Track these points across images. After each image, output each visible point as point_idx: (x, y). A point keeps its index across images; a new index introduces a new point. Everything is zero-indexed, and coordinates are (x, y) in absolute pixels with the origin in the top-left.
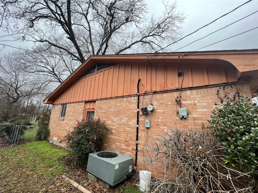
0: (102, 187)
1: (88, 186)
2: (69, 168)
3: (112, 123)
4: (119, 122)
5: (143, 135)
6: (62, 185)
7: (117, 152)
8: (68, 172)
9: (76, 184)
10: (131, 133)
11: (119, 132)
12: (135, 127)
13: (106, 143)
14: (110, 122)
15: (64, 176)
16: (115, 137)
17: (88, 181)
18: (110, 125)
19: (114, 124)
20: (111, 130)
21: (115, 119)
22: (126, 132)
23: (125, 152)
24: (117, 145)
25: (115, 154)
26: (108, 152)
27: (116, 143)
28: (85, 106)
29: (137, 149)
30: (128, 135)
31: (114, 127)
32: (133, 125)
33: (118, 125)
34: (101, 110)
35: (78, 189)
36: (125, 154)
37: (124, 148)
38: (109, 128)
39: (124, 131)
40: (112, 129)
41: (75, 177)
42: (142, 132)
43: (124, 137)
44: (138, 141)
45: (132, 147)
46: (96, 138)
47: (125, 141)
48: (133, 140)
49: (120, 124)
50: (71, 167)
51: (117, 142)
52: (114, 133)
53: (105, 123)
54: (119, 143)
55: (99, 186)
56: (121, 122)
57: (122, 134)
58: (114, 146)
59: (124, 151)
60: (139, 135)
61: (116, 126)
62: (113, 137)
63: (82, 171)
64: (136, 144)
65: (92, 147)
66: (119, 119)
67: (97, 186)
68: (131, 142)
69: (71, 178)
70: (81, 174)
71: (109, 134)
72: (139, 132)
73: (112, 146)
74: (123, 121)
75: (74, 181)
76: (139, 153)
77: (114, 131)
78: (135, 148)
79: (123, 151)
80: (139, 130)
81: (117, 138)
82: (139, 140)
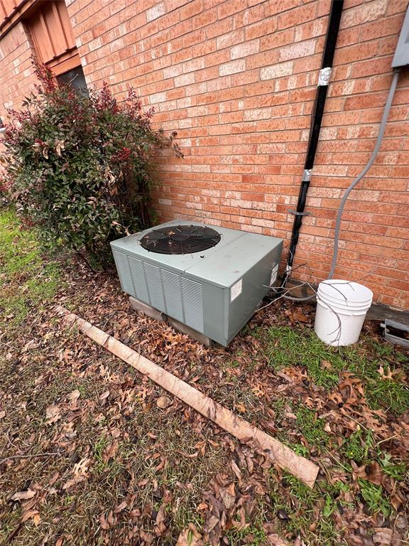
0: (186, 337)
1: (140, 338)
2: (73, 280)
3: (173, 103)
4: (203, 88)
5: (352, 131)
6: (58, 339)
7: (214, 224)
8: (72, 293)
9: (99, 336)
10: (273, 136)
11: (213, 142)
12: (303, 95)
13: (167, 196)
14: (161, 97)
15: (59, 309)
16: (198, 168)
17: (136, 321)
18: (164, 118)
19: (182, 104)
20: (174, 142)
21: (181, 75)
22: (248, 136)
23: (242, 220)
24: (209, 200)
25: (207, 229)
26: (179, 227)
27: (204, 192)
28: (33, 48)
29: (301, 206)
30: (255, 146)
31: (183, 124)
32: (292, 84)
33: (201, 109)
34: (106, 43)
35: (111, 352)
36: (244, 227)
37: (239, 207)
38: (161, 131)
39: (238, 132)
40: (175, 134)
41: (95, 311)
42: (344, 118)
43: (235, 161)
44: (315, 168)
45: (275, 198)
46: (113, 179)
47: (241, 177)
48: (284, 167)
49: (211, 100)
50: (81, 274)
51: (206, 186)
52: (189, 150)
53: (138, 106)
54: (214, 188)
55: (174, 335)
56: (216, 85)
57: (226, 150)
58: (195, 204)
59: (241, 218)
60: (326, 134)
61: (193, 112)
62: (188, 168)
63: (111, 286)
64: (304, 183)
65: (114, 219)
66: (201, 63)
67: (170, 337)
68: (271, 179)
69: (82, 315)
70: (112, 297)
71: (168, 161)
72: (326, 120)
73: (189, 204)
74: (226, 70)
75: (93, 324)
76: (307, 221)
77: (187, 143)
78: (291, 200)
79: (234, 218)
80: (332, 105)
81: (207, 169)
82: (323, 162)
